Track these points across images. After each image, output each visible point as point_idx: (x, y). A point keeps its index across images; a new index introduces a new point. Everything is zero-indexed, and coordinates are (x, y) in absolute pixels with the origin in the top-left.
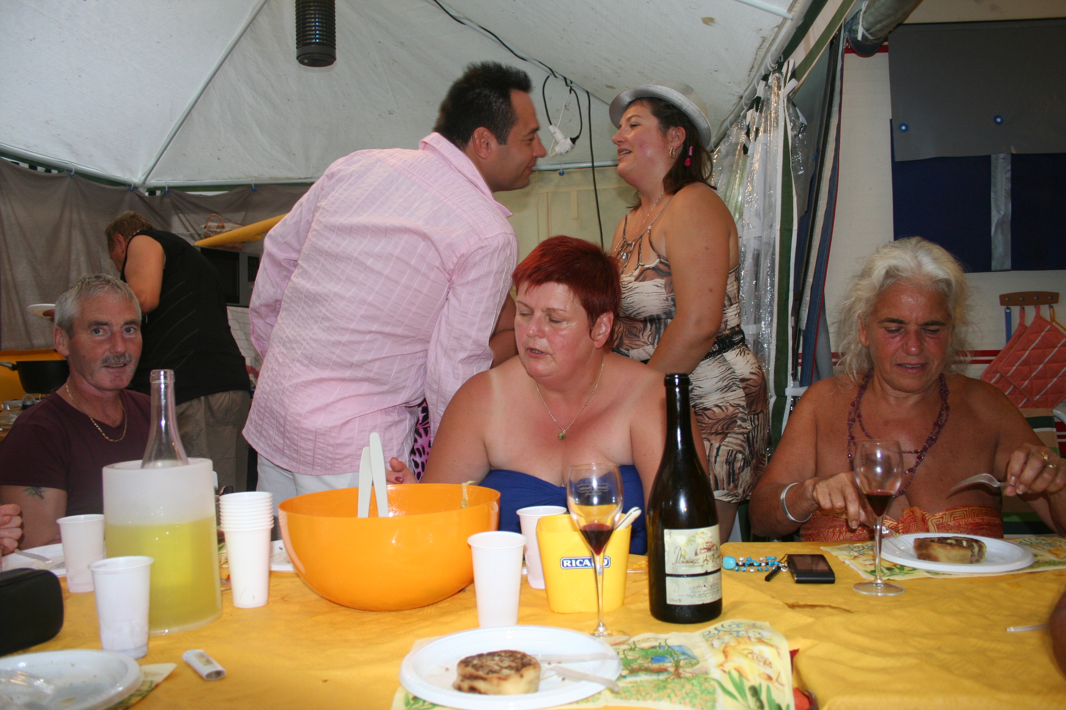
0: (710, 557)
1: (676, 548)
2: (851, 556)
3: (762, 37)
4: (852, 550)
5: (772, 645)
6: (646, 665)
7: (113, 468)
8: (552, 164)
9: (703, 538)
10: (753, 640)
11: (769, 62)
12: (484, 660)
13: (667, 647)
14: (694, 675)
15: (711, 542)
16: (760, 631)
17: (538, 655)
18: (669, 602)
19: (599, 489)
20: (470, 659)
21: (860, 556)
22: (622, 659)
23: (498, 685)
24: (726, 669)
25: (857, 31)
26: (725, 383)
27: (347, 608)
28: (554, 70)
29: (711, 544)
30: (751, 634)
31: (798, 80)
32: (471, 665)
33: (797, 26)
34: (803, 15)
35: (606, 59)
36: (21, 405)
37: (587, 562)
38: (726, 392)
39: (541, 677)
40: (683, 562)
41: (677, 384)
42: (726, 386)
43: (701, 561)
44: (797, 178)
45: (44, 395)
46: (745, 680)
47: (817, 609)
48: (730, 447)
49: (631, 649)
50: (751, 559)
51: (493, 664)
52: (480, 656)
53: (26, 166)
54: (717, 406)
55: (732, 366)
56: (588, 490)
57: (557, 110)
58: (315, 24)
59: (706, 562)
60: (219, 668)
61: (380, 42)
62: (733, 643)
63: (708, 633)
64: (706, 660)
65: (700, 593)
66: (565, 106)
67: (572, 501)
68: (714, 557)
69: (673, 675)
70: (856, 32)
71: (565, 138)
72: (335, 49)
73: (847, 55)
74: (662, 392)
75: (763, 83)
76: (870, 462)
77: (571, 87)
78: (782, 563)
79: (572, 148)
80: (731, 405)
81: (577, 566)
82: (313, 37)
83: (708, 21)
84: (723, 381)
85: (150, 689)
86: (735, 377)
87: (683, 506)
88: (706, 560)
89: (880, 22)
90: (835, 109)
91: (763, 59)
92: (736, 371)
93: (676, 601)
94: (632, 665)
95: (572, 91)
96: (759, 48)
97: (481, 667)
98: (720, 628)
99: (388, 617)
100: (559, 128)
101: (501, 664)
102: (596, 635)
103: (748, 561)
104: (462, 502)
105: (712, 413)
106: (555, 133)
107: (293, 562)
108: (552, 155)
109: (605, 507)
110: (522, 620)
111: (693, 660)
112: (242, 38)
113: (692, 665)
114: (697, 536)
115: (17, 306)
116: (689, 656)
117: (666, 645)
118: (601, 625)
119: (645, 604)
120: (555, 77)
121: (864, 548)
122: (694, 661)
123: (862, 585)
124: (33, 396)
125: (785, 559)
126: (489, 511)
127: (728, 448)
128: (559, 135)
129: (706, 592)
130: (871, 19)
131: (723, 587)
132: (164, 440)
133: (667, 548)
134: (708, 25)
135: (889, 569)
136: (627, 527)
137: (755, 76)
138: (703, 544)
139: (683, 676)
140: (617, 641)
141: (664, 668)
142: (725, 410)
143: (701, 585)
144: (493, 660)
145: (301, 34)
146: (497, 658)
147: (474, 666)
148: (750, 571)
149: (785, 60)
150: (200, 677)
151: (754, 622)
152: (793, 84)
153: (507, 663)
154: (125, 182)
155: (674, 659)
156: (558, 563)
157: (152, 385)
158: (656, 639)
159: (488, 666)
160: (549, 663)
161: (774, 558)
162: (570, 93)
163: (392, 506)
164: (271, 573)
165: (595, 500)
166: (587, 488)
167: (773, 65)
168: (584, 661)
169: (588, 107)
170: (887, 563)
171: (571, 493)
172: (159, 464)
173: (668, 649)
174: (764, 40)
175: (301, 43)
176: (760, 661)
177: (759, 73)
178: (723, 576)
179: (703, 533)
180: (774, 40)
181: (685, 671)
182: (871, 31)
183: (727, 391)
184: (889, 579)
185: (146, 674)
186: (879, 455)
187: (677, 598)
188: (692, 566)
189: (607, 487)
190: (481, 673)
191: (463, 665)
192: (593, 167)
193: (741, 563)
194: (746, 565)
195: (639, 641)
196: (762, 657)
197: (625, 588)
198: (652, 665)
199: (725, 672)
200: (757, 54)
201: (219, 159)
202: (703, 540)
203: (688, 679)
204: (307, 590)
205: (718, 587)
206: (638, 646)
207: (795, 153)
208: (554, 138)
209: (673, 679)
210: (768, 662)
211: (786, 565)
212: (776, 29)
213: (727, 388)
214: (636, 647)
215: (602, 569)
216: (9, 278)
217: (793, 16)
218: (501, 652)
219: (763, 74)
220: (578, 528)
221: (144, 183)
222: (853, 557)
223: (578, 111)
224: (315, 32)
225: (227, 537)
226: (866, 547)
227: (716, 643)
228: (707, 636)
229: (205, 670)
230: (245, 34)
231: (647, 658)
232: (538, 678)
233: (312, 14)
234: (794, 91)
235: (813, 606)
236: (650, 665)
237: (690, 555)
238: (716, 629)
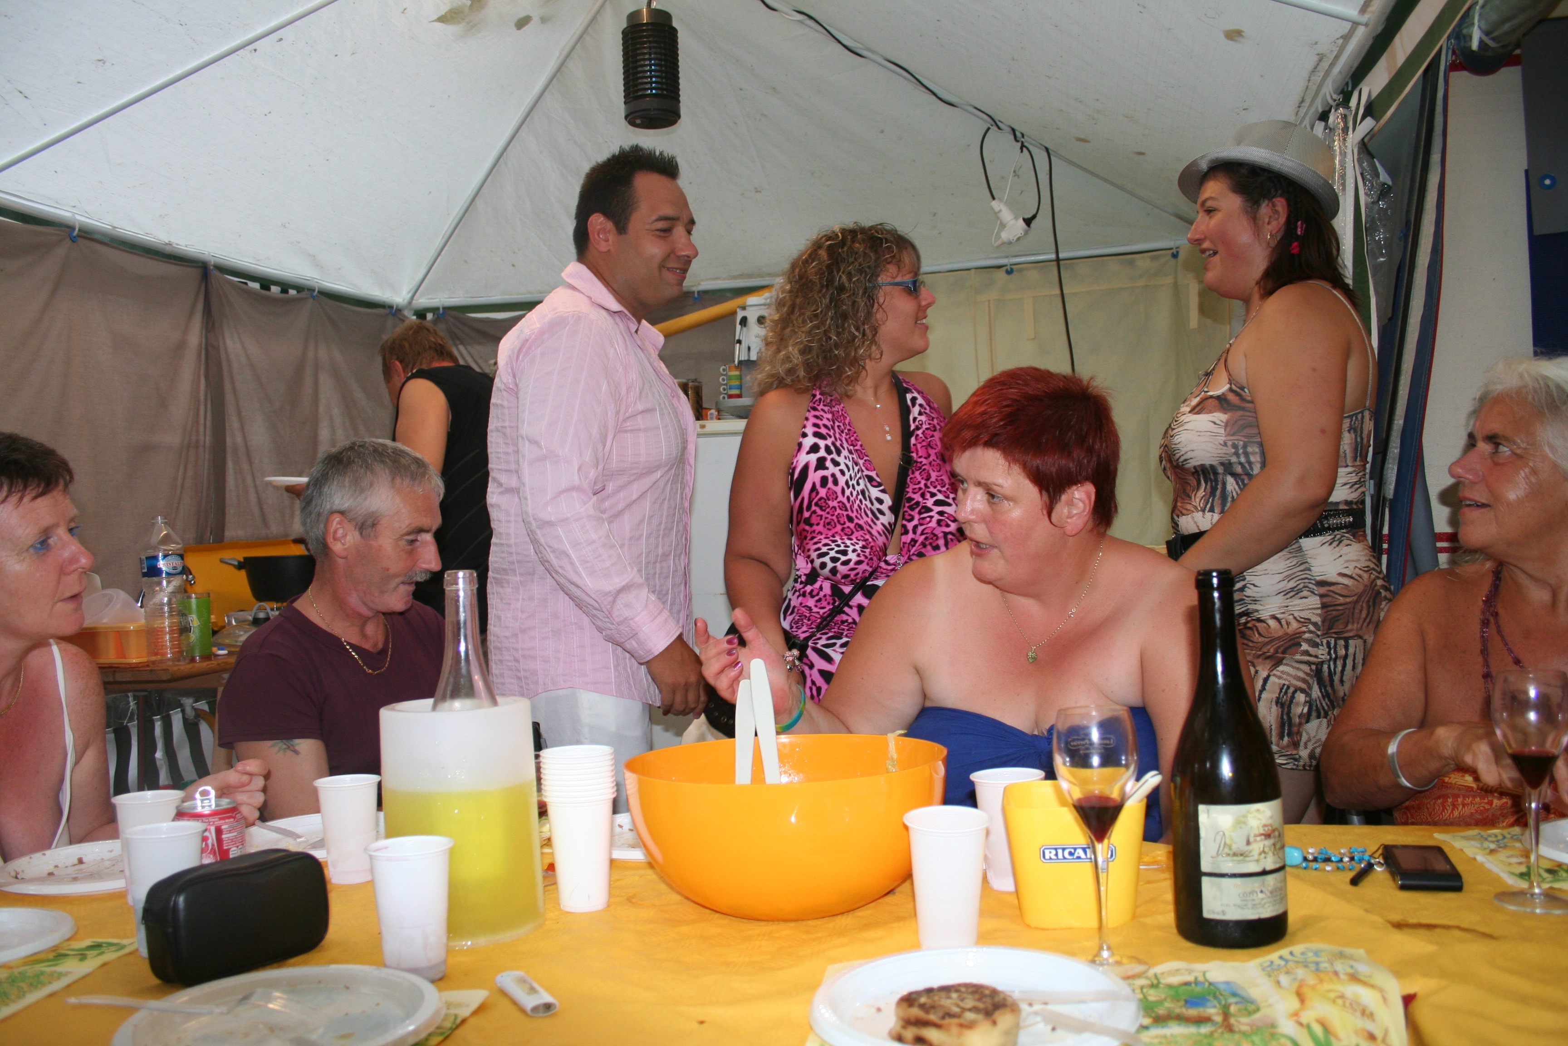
0: (1270, 847)
1: (1218, 833)
2: (1485, 849)
3: (1318, 54)
4: (1486, 839)
5: (1373, 986)
6: (1178, 1011)
7: (393, 709)
8: (996, 258)
9: (1259, 819)
10: (1342, 976)
11: (1329, 92)
12: (936, 998)
13: (1207, 984)
14: (1254, 1028)
15: (1271, 825)
16: (1352, 963)
17: (1014, 992)
18: (1206, 914)
19: (1101, 744)
20: (914, 996)
21: (1500, 850)
22: (1140, 1000)
23: (959, 1035)
24: (1304, 1020)
25: (1471, 37)
26: (1292, 584)
27: (725, 916)
28: (996, 118)
29: (1270, 828)
30: (1339, 966)
31: (1377, 120)
32: (916, 1004)
33: (1375, 35)
34: (1385, 16)
35: (1076, 99)
36: (251, 618)
37: (1080, 852)
38: (1291, 597)
39: (1022, 1024)
40: (1228, 855)
41: (1215, 586)
42: (1292, 589)
43: (1255, 853)
44: (1377, 268)
45: (279, 605)
46: (1333, 1040)
47: (1438, 930)
48: (1285, 680)
49: (1152, 986)
50: (1326, 851)
51: (950, 1003)
52: (929, 991)
53: (256, 286)
54: (1274, 617)
55: (1309, 560)
56: (1083, 745)
57: (1003, 178)
58: (650, 67)
59: (1263, 855)
60: (548, 998)
61: (741, 89)
62: (1311, 980)
63: (1269, 963)
64: (1270, 1006)
65: (1254, 902)
66: (1014, 172)
67: (1061, 762)
68: (1275, 848)
69: (1221, 1027)
70: (1468, 39)
71: (1016, 218)
72: (679, 102)
73: (1455, 76)
74: (1192, 598)
75: (1320, 126)
76: (1518, 703)
77: (1022, 143)
78: (1375, 858)
79: (1026, 233)
80: (1295, 618)
81: (1064, 858)
82: (648, 86)
83: (1234, 35)
84: (1289, 581)
85: (454, 1026)
86: (1309, 577)
87: (1226, 769)
88: (1264, 852)
89: (1509, 19)
90: (1435, 157)
91: (1320, 86)
92: (1312, 568)
93: (1218, 913)
94: (1156, 1010)
95: (1024, 149)
96: (1313, 72)
97: (933, 1007)
98: (1289, 957)
99: (784, 931)
100: (1007, 204)
101: (962, 1004)
102: (1098, 962)
103: (1322, 854)
104: (888, 762)
105: (1265, 628)
106: (1000, 211)
107: (645, 846)
108: (996, 245)
109: (1109, 771)
110: (984, 938)
111: (1249, 1006)
112: (546, 93)
113: (1250, 1013)
114: (1249, 815)
115: (249, 480)
116: (1243, 998)
117: (1206, 980)
118: (1105, 948)
119: (1168, 916)
120: (999, 128)
121: (1504, 837)
122: (1251, 1007)
123: (1508, 895)
124: (267, 605)
125: (1380, 851)
126: (931, 774)
127: (1283, 682)
128: (1006, 215)
129: (1264, 902)
130: (1494, 17)
131: (1288, 894)
132: (464, 671)
133: (1203, 833)
134: (1235, 41)
135: (1550, 871)
136: (1141, 801)
137: (1306, 114)
138: (1258, 827)
139: (1236, 1028)
140: (1130, 973)
141: (1206, 1015)
142: (1285, 626)
143: (1256, 889)
144: (950, 998)
145: (631, 84)
146: (954, 995)
147: (922, 1006)
148: (1325, 870)
149: (1354, 87)
150: (523, 1011)
151: (1341, 949)
152: (1369, 123)
153: (969, 1003)
154: (384, 302)
155: (1220, 1003)
156: (1037, 854)
157: (446, 592)
158: (1190, 972)
159: (943, 1007)
160: (1030, 1005)
161: (1361, 849)
162: (1022, 151)
163: (784, 766)
164: (612, 861)
165: (1096, 760)
166: (1082, 742)
167: (1335, 96)
168: (1083, 1002)
169: (1048, 172)
170: (1547, 862)
171: (1059, 749)
172: (457, 704)
173: (1209, 987)
174: (1321, 57)
175: (632, 95)
176: (1355, 1010)
177: (1313, 109)
178: (1289, 879)
179: (1258, 810)
180: (1337, 57)
181: (1238, 1022)
182: (1494, 35)
183: (1294, 596)
184: (1551, 888)
185: (449, 1005)
186: (1532, 693)
187: (1218, 908)
188: (1243, 860)
189: (1112, 741)
190: (932, 1017)
191: (905, 1005)
192: (1058, 260)
193: (1310, 857)
194: (1319, 860)
195: (1163, 973)
196: (1359, 1004)
197: (1137, 892)
198: (1187, 1010)
199: (1301, 1024)
200: (1309, 80)
201: (513, 265)
202: (1259, 822)
203: (1244, 1034)
204: (663, 887)
205: (1280, 894)
206: (1163, 981)
207: (1372, 228)
208: (998, 218)
209: (1222, 1033)
210: (1367, 1012)
211: (1382, 861)
212: (1341, 41)
213: (1294, 592)
214: (1159, 983)
215: (1106, 863)
216: (239, 439)
217: (1369, 19)
218: (960, 985)
219: (1320, 110)
220: (1070, 801)
221: (410, 303)
222: (1488, 851)
223: (1035, 178)
224: (651, 79)
225: (551, 810)
226: (1508, 836)
227: (1284, 979)
228: (1269, 969)
229: (530, 1002)
230: (551, 86)
231: (1178, 1000)
232: (1017, 1026)
233: (645, 54)
234: (1371, 134)
235: (1430, 927)
236: (1184, 1010)
237: (1239, 844)
238: (1281, 958)
